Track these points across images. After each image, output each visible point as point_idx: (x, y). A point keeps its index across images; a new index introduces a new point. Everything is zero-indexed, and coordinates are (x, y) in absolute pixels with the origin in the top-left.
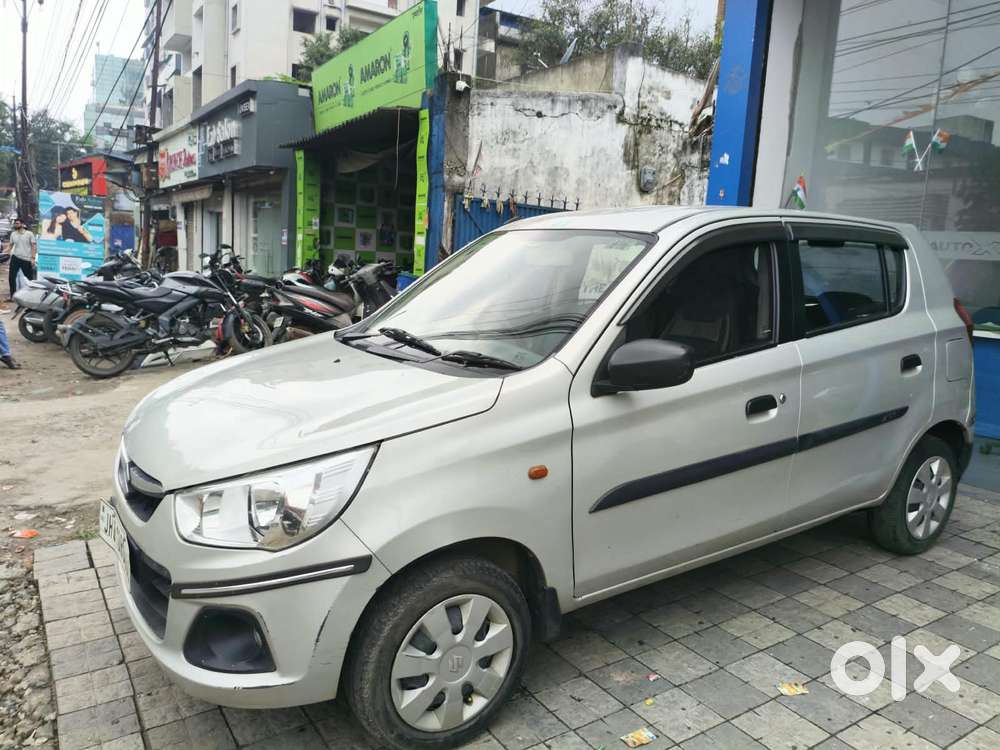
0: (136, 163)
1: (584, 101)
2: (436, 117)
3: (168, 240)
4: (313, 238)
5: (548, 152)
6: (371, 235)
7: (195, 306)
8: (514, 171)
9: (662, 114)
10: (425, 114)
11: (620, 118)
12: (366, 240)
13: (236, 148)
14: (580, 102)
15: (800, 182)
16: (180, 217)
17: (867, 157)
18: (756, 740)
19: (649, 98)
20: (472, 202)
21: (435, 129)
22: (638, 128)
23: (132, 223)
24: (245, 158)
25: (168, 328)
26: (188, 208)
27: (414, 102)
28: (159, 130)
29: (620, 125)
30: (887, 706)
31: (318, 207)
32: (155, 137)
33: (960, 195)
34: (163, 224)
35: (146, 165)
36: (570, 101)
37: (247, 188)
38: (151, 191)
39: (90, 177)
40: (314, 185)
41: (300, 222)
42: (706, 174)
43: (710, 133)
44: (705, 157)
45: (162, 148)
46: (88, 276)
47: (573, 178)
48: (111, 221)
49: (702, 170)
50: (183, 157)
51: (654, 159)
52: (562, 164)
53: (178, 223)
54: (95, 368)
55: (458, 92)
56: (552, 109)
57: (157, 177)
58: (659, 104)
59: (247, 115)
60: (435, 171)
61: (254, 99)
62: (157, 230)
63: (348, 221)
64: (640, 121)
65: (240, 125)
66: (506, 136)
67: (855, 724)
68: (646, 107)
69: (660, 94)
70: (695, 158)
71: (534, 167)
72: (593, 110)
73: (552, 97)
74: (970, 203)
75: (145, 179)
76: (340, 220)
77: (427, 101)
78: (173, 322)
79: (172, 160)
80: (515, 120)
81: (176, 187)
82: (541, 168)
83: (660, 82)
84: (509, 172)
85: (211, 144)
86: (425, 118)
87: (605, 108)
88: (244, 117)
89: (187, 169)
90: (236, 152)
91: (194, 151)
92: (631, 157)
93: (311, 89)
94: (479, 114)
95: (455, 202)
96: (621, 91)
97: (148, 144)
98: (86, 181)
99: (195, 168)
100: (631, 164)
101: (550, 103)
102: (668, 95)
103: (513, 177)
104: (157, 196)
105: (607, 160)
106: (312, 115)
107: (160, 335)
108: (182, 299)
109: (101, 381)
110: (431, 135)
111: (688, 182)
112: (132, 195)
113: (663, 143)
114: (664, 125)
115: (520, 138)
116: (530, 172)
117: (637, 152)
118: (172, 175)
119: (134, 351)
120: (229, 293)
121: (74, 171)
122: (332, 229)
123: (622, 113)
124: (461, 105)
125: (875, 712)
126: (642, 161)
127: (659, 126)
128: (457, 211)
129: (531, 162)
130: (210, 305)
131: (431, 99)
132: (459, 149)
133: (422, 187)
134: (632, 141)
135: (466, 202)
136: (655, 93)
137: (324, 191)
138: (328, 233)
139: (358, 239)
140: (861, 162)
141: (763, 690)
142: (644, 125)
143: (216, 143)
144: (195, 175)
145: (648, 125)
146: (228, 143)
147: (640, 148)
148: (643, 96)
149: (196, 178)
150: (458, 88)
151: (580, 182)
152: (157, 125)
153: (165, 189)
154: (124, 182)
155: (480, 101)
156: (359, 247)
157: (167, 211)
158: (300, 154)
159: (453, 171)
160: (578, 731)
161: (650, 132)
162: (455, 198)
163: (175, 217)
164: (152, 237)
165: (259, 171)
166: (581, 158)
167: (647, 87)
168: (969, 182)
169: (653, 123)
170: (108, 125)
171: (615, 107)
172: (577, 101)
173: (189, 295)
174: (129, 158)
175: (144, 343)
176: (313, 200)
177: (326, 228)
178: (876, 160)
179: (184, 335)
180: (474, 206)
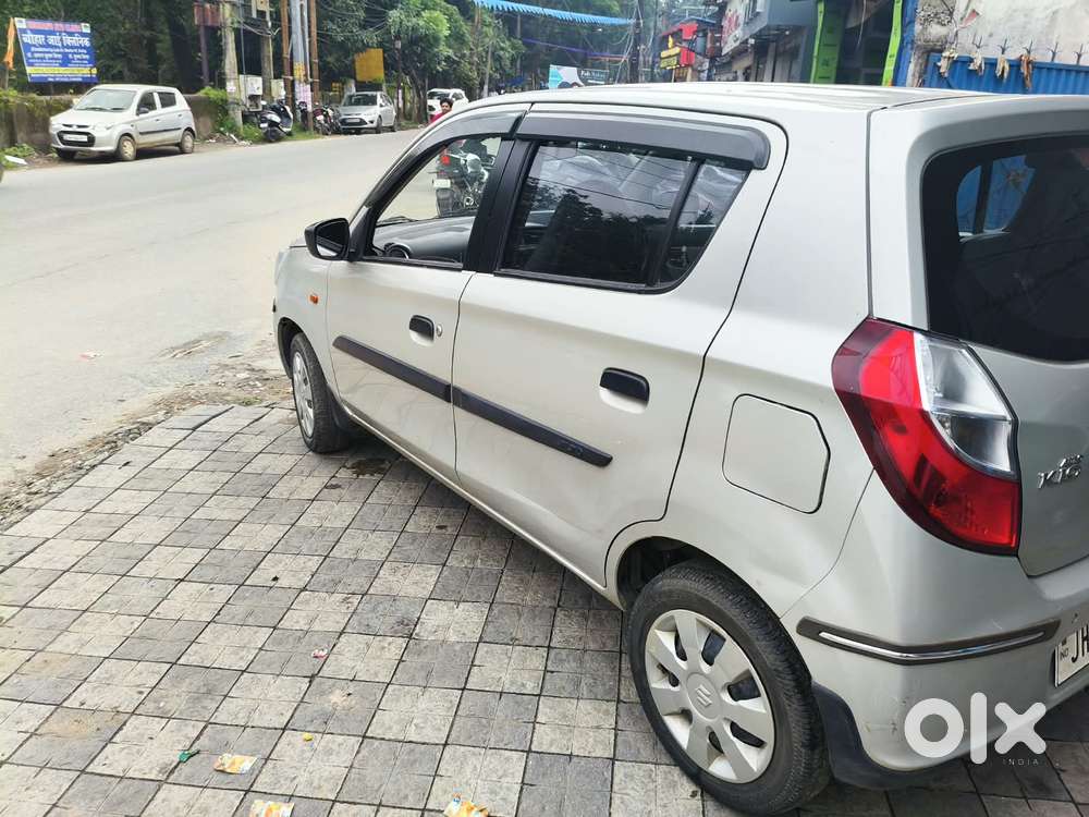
13: (759, 5)
20: (954, 62)
40: (832, 46)
45: (728, 9)
50: (734, 18)
60: (907, 24)
89: (735, 32)
90: (759, 9)
91: (741, 10)
95: (927, 61)
98: (677, 50)
99: (739, 31)
103: (1045, 21)
118: (728, 40)
121: (670, 39)
128: (927, 75)
133: (894, 44)
135: (943, 63)
149: (739, 41)
153: (726, 56)
158: (821, 7)
159: (935, 17)
162: (928, 58)
176: (828, 65)
180: (958, 68)
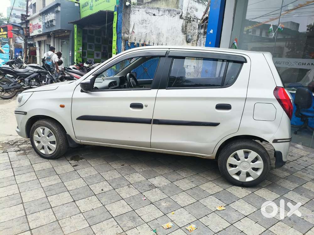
0: (22, 27)
1: (169, 11)
2: (119, 14)
3: (33, 53)
4: (80, 54)
5: (157, 28)
6: (99, 54)
7: (37, 76)
8: (145, 33)
9: (194, 16)
10: (115, 13)
11: (181, 17)
12: (98, 55)
13: (54, 23)
14: (168, 11)
15: (235, 40)
16: (37, 46)
17: (261, 34)
18: (206, 226)
19: (191, 11)
20: (131, 43)
21: (119, 18)
22: (187, 21)
23: (21, 47)
24: (57, 26)
25: (28, 83)
26: (40, 43)
27: (112, 9)
28: (29, 16)
29: (181, 19)
30: (250, 214)
31: (82, 44)
32: (28, 18)
33: (287, 47)
34: (31, 48)
35: (25, 28)
36: (164, 11)
37: (59, 36)
38: (27, 37)
39: (7, 32)
40: (80, 36)
41: (75, 49)
42: (205, 36)
43: (207, 22)
44: (206, 30)
45: (30, 22)
46: (3, 65)
47: (165, 36)
48: (14, 46)
49: (204, 35)
50: (37, 26)
51: (192, 31)
52: (161, 32)
53: (36, 48)
54: (3, 95)
55: (127, 6)
56: (158, 13)
57: (29, 32)
58: (194, 13)
59: (58, 12)
60: (119, 33)
61: (60, 6)
62: (30, 50)
63: (92, 49)
64: (187, 18)
65: (55, 15)
66: (143, 22)
67: (240, 220)
68: (189, 14)
69: (194, 10)
70: (202, 31)
71: (152, 32)
72: (172, 14)
73: (158, 9)
74: (290, 50)
75: (25, 33)
76: (89, 48)
77: (116, 9)
78: (29, 81)
79: (34, 26)
80: (146, 16)
81: (35, 35)
82: (154, 33)
83: (194, 6)
84: (144, 34)
85: (46, 21)
86: (116, 14)
87: (176, 14)
88: (57, 12)
89: (39, 30)
90: (54, 24)
91: (41, 24)
92: (184, 31)
93: (79, 3)
94: (134, 14)
95: (125, 43)
96: (181, 8)
97: (26, 21)
98: (6, 33)
99: (41, 29)
100: (184, 33)
101: (158, 11)
102: (197, 10)
103: (145, 36)
104: (29, 39)
105: (176, 31)
106: (80, 13)
107: (25, 85)
108: (33, 73)
109: (5, 100)
110: (117, 20)
111: (200, 39)
112: (21, 38)
113: (195, 26)
114: (195, 20)
115: (148, 22)
116: (151, 34)
117: (186, 29)
118: (34, 32)
119: (16, 90)
120: (49, 72)
121: (1, 29)
122: (86, 51)
123: (181, 16)
124: (128, 10)
125: (246, 216)
126: (188, 32)
127: (193, 20)
128: (126, 46)
129: (151, 31)
130: (42, 75)
131: (118, 8)
132: (127, 25)
133: (115, 38)
134: (184, 25)
135: (129, 43)
136: (193, 9)
137: (84, 39)
138: (85, 53)
139: (95, 55)
140: (259, 35)
141: (211, 208)
142: (189, 20)
143: (48, 21)
144: (41, 32)
145: (190, 20)
146: (52, 21)
147: (187, 27)
148: (189, 10)
149: (42, 33)
150: (126, 4)
151: (167, 38)
152: (29, 14)
153: (32, 36)
154: (18, 33)
155: (135, 9)
156: (95, 57)
157: (33, 44)
158: (75, 26)
159: (125, 33)
160: (148, 223)
161: (190, 22)
162: (126, 42)
163: (35, 46)
164: (28, 52)
165: (62, 31)
166: (168, 30)
167: (190, 7)
168: (290, 43)
169: (192, 19)
170: (14, 14)
171: (179, 13)
172: (167, 11)
173: (35, 72)
174: (19, 25)
175: (20, 88)
176: (80, 41)
177: (84, 51)
178: (264, 35)
179: (33, 85)
180: (132, 45)
